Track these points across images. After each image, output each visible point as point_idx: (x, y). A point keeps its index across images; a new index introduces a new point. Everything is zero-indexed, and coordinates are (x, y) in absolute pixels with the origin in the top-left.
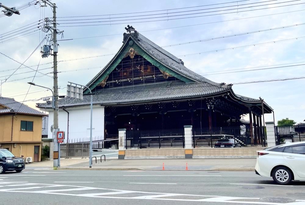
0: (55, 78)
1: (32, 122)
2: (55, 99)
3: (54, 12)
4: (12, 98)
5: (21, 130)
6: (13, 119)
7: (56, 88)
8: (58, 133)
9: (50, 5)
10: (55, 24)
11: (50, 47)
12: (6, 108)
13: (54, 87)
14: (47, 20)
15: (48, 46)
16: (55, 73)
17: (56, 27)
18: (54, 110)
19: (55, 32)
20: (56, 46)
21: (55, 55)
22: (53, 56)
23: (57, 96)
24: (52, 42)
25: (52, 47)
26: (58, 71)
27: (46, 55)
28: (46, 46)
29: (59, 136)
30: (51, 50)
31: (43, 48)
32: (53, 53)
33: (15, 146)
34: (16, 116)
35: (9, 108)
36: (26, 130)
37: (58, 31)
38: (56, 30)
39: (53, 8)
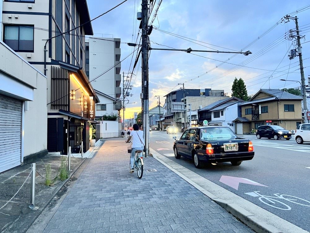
0: (302, 72)
1: (294, 105)
2: (303, 88)
3: (297, 23)
4: (278, 89)
5: (285, 111)
6: (278, 104)
7: (303, 80)
8: (307, 113)
9: (292, 19)
10: (298, 32)
11: (296, 50)
12: (273, 97)
13: (302, 80)
14: (291, 31)
15: (294, 50)
16: (302, 69)
17: (299, 34)
18: (303, 96)
19: (299, 38)
20: (300, 49)
21: (300, 55)
22: (299, 56)
23: (305, 85)
24: (297, 46)
25: (297, 50)
26: (303, 67)
27: (292, 57)
28: (292, 50)
29: (308, 115)
30: (296, 53)
31: (290, 53)
32: (298, 55)
33: (281, 122)
34: (280, 102)
35: (275, 97)
36: (289, 111)
37: (301, 37)
38: (299, 36)
39: (295, 21)
